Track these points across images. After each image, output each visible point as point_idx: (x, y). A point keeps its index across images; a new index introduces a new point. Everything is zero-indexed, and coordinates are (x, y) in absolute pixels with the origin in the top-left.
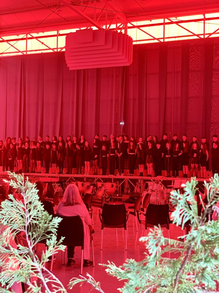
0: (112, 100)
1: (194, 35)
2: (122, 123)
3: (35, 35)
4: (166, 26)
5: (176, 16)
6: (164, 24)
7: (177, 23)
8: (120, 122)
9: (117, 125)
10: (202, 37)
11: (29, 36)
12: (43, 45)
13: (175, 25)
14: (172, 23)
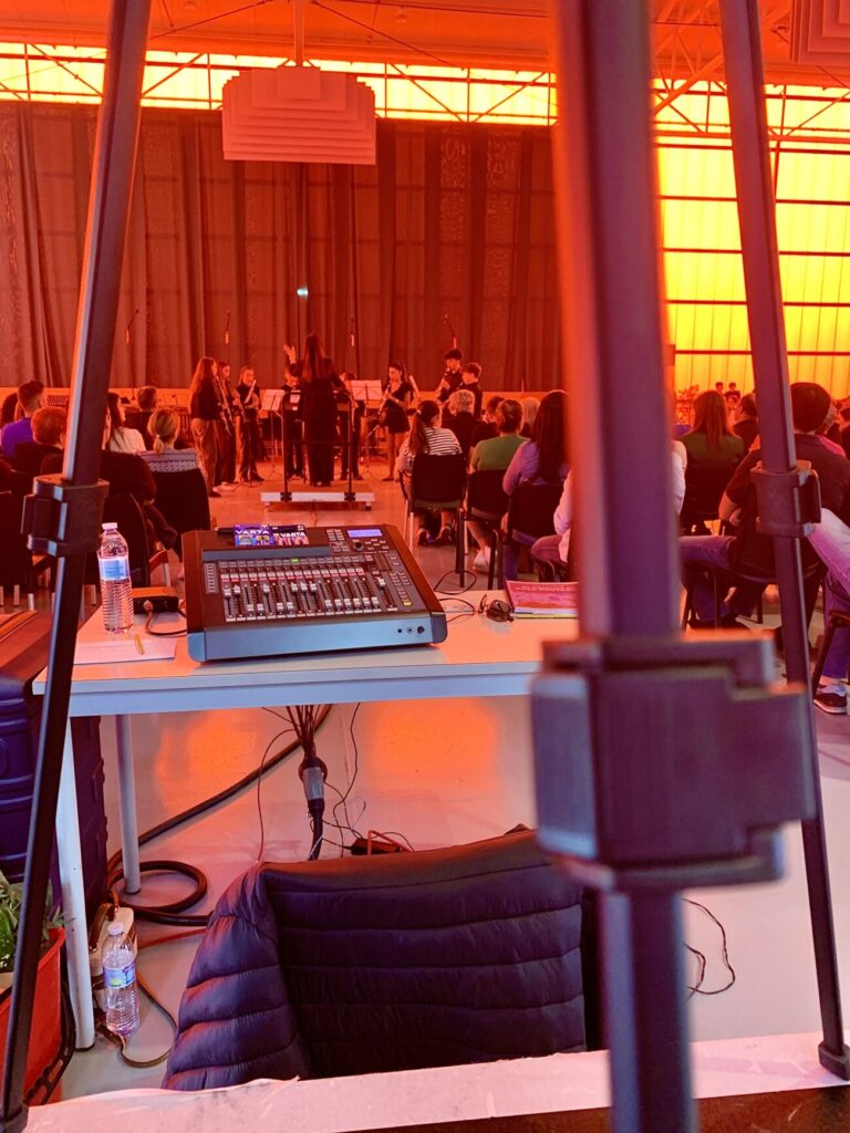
0: (274, 239)
1: (449, 111)
2: (303, 292)
3: (48, 50)
4: (390, 81)
5: (408, 63)
6: (387, 76)
7: (413, 78)
8: (298, 287)
9: (290, 294)
10: (464, 118)
11: (32, 51)
12: (77, 81)
13: (407, 82)
14: (401, 76)
